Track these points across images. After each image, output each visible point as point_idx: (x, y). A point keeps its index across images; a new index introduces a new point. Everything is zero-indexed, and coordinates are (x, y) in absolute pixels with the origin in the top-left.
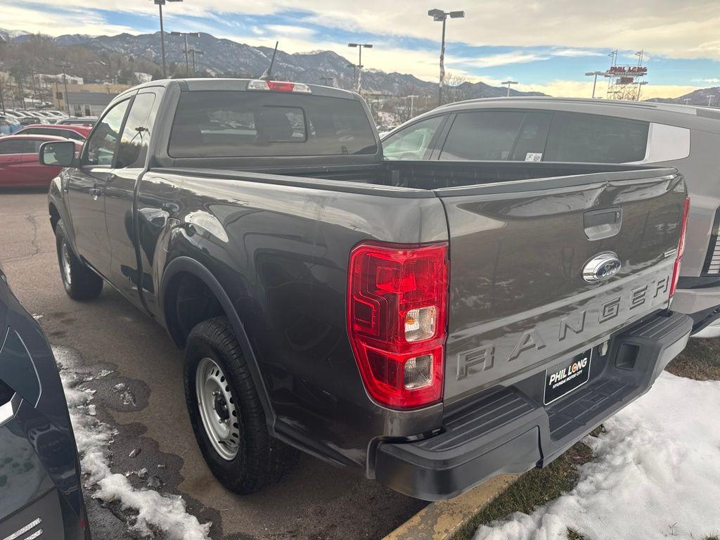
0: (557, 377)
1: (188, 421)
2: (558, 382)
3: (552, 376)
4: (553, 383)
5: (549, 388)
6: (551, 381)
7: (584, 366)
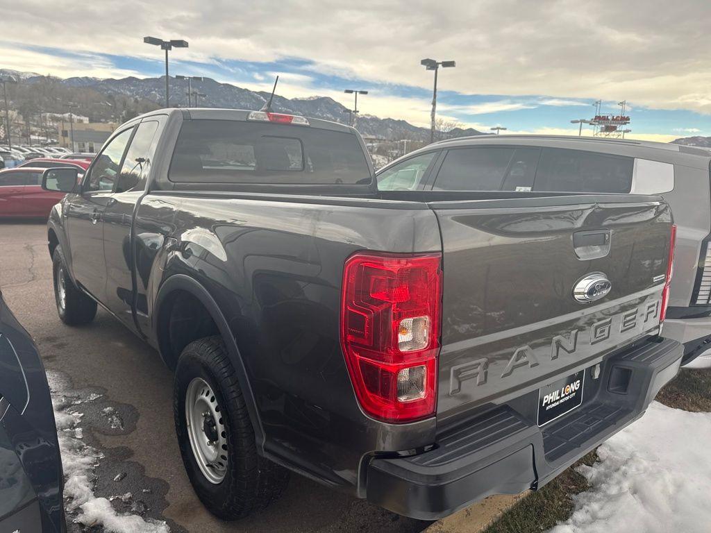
0: (551, 398)
1: (176, 446)
2: (551, 403)
3: (545, 397)
4: (547, 404)
5: (543, 409)
6: (545, 402)
7: (576, 389)
